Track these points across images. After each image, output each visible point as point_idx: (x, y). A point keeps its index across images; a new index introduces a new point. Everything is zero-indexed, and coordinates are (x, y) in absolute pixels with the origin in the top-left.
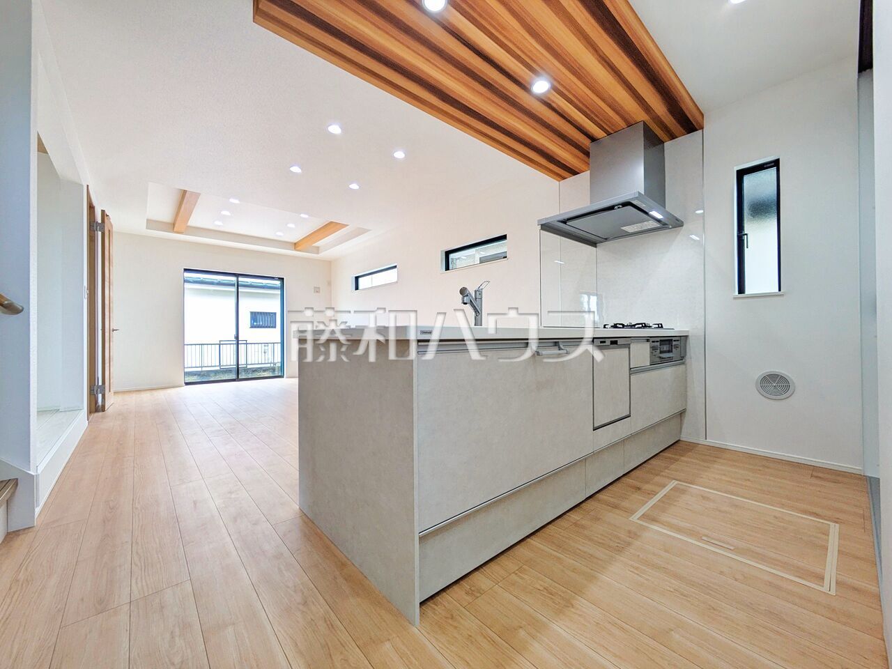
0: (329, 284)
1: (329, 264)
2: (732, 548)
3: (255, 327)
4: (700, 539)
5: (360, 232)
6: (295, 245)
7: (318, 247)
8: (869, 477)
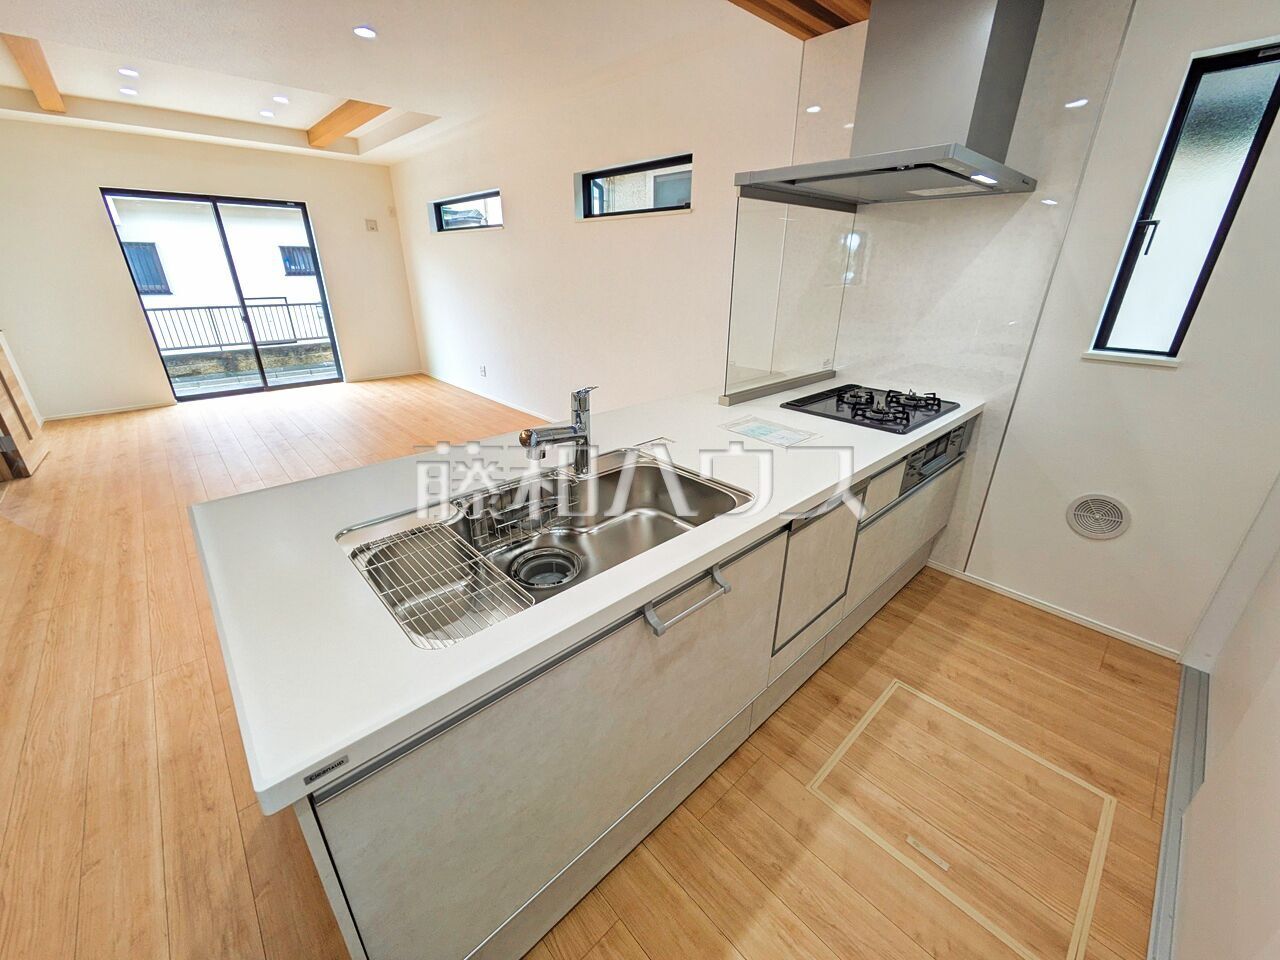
0: (393, 212)
1: (386, 173)
2: (945, 866)
3: (294, 274)
4: (902, 843)
5: (419, 121)
6: (310, 136)
7: (355, 140)
8: (1187, 667)
